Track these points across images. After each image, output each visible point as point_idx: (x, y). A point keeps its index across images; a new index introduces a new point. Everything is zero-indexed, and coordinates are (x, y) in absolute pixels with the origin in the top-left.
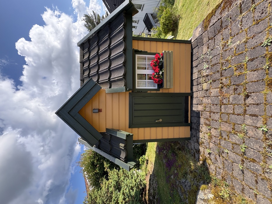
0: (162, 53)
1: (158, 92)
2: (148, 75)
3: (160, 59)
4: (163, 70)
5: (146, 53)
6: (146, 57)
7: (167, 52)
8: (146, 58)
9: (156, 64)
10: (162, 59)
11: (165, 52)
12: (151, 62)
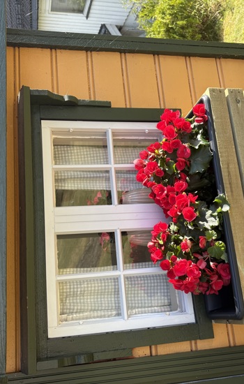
0: (201, 102)
1: (203, 345)
2: (124, 234)
3: (192, 137)
4: (225, 202)
5: (100, 111)
6: (105, 134)
7: (227, 93)
8: (105, 141)
9: (169, 165)
10: (206, 136)
11: (217, 93)
12: (136, 161)
